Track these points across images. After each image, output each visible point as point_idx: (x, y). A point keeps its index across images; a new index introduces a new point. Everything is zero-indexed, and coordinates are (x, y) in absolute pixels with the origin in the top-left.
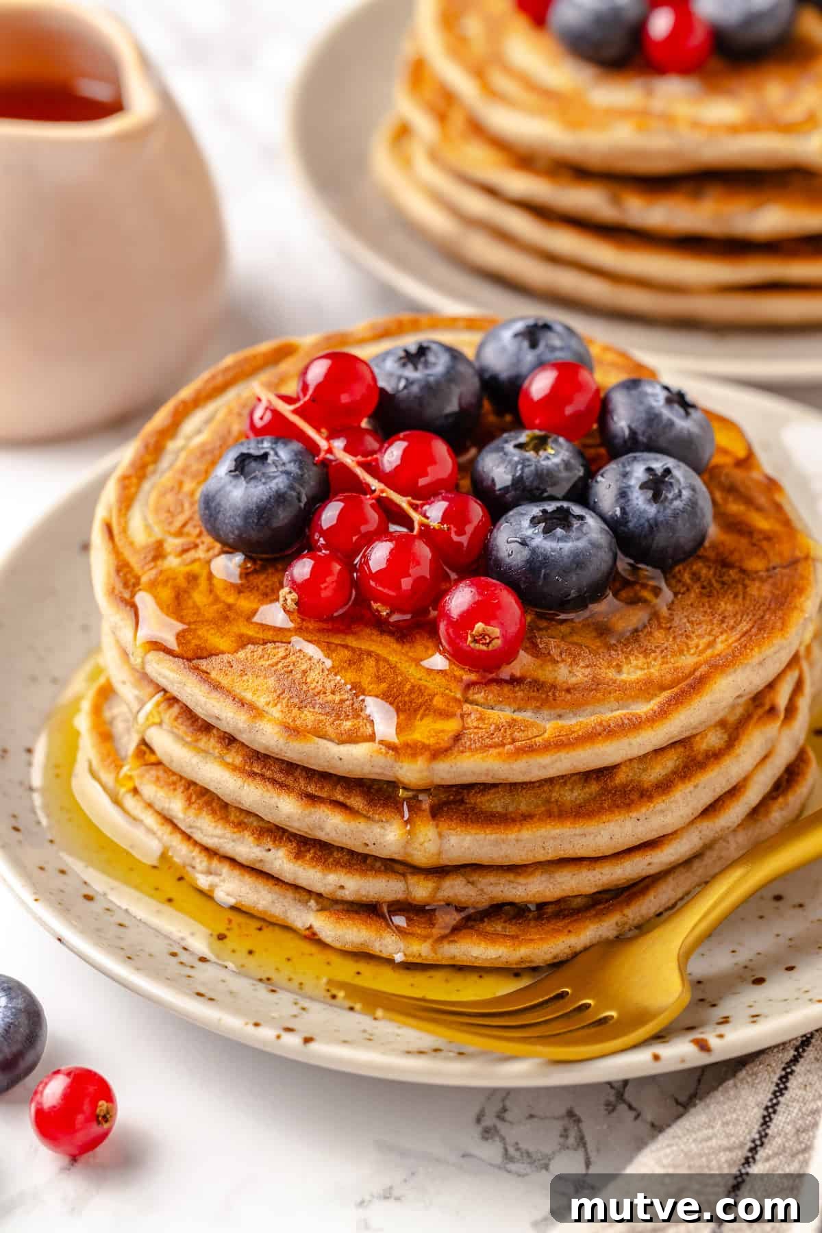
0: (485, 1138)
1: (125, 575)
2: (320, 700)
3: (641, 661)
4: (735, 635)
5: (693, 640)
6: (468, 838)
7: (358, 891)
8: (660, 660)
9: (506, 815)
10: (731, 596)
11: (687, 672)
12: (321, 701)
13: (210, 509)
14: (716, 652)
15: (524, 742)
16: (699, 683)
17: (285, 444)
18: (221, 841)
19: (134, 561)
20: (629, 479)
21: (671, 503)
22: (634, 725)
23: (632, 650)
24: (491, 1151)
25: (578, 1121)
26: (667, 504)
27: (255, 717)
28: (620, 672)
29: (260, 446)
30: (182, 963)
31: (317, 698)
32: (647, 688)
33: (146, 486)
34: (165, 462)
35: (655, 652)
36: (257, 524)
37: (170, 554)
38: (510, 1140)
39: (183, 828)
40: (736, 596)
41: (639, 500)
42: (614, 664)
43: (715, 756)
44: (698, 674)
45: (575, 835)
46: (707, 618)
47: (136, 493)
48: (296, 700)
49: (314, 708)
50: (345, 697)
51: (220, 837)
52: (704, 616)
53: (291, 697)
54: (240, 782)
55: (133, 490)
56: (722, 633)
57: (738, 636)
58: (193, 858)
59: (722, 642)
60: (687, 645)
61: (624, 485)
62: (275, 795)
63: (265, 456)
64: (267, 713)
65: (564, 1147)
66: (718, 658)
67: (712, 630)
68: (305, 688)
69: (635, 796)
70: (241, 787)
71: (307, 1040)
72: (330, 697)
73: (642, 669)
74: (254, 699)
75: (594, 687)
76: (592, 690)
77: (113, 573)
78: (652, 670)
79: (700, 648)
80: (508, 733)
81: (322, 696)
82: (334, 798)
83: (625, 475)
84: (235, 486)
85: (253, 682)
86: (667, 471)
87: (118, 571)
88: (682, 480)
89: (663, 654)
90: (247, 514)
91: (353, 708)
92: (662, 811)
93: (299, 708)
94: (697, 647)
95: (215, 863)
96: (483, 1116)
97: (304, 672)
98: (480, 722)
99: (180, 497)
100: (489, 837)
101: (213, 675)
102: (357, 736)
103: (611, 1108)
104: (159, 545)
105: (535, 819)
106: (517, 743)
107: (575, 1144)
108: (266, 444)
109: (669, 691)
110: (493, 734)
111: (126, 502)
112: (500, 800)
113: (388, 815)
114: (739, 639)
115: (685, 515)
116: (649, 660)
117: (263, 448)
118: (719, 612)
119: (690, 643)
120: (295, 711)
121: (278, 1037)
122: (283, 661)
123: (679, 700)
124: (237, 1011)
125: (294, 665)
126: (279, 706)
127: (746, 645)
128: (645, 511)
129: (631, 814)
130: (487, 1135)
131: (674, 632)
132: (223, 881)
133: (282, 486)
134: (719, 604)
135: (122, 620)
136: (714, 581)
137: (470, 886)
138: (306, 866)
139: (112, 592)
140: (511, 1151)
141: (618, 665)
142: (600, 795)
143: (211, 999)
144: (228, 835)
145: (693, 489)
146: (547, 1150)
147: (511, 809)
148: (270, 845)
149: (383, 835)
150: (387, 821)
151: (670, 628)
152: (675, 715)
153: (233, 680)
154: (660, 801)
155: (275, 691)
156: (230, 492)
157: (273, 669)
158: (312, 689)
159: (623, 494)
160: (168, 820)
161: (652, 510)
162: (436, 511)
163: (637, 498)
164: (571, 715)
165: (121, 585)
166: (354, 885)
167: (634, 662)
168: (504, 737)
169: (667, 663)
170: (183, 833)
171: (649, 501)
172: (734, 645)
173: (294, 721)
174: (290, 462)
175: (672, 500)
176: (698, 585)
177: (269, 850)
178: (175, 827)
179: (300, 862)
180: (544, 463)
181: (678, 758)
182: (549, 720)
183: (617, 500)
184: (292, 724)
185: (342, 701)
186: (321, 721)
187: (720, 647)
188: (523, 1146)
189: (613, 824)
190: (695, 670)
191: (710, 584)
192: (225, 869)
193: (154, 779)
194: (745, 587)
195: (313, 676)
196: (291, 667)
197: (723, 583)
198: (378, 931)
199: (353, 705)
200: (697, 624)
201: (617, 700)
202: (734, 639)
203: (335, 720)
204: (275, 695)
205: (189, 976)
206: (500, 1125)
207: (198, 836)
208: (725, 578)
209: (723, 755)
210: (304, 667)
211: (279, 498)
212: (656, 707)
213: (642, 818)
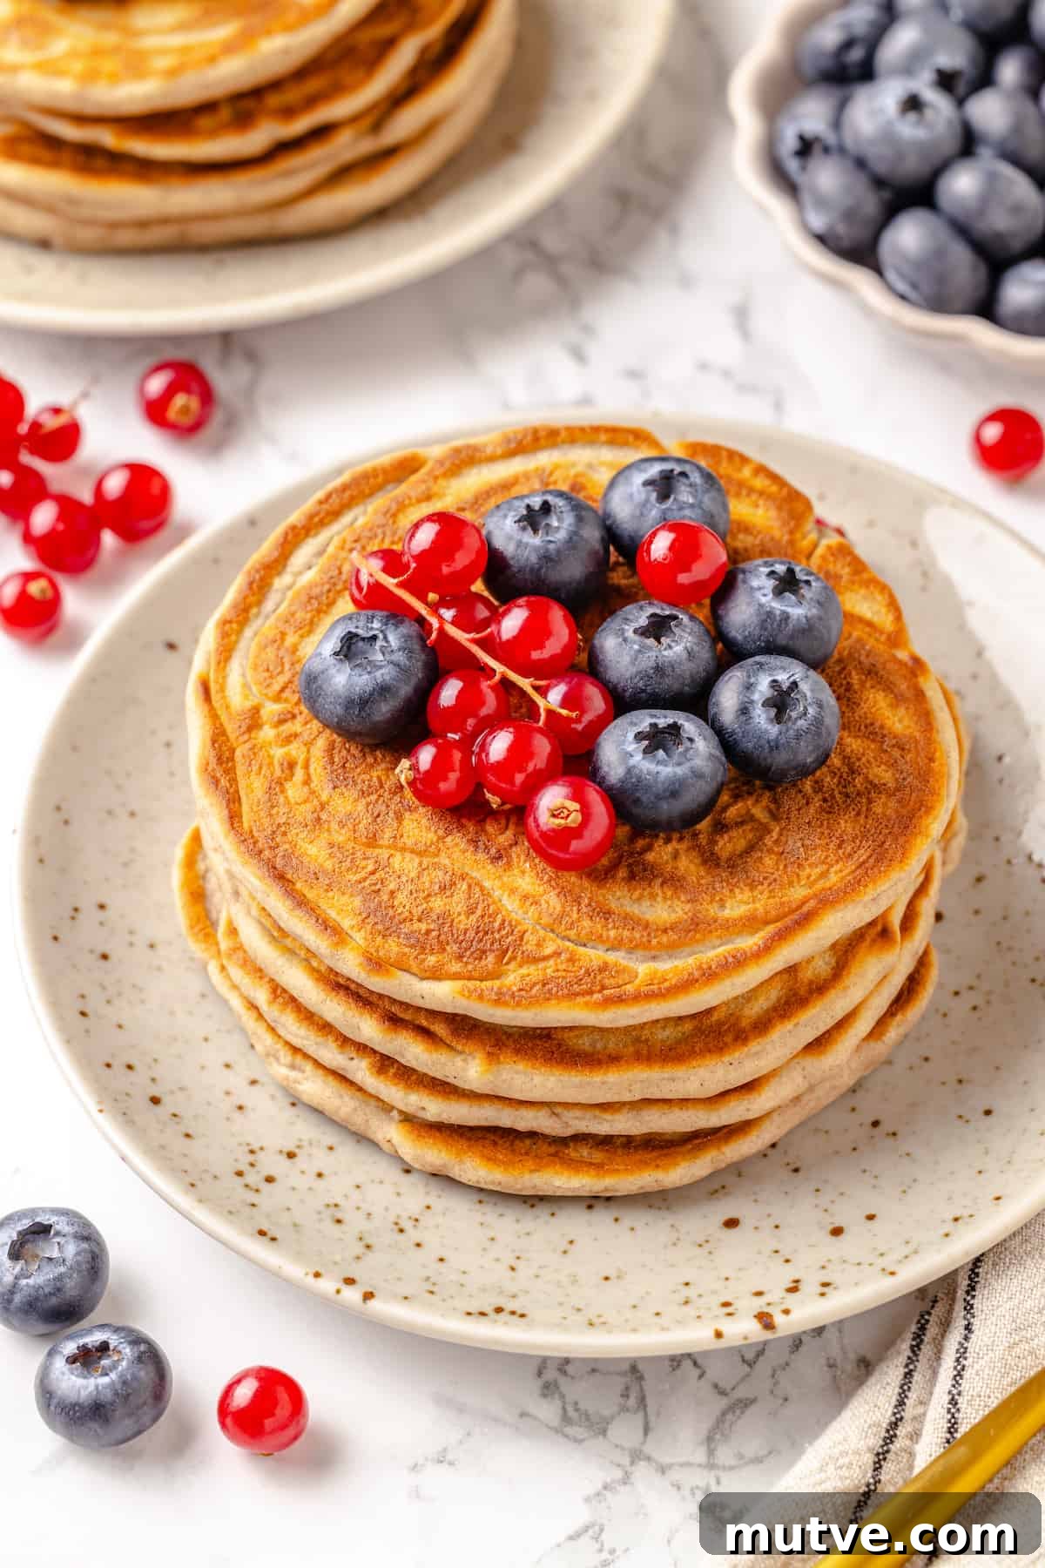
0: (544, 1396)
1: (220, 747)
2: (405, 928)
3: (747, 895)
4: (851, 865)
5: (804, 869)
6: (552, 1079)
7: (439, 1115)
8: (766, 893)
9: (592, 1054)
10: (853, 813)
11: (794, 906)
12: (406, 930)
13: (311, 688)
14: (828, 885)
15: (612, 991)
16: (805, 919)
17: (396, 626)
18: (305, 1042)
19: (231, 729)
20: (753, 693)
21: (794, 723)
22: (738, 962)
23: (738, 881)
24: (548, 1411)
25: (641, 1378)
26: (790, 724)
27: (337, 944)
28: (723, 906)
29: (370, 625)
30: (247, 1186)
31: (402, 926)
32: (751, 923)
33: (248, 632)
34: (269, 605)
35: (762, 884)
36: (357, 716)
37: (266, 723)
38: (570, 1398)
39: (269, 1021)
40: (858, 814)
41: (761, 718)
42: (717, 898)
43: (820, 988)
44: (805, 909)
45: (664, 1079)
46: (823, 842)
47: (236, 642)
48: (380, 927)
49: (399, 938)
50: (432, 927)
51: (303, 1038)
52: (820, 839)
53: (376, 923)
54: (322, 995)
55: (233, 638)
56: (837, 862)
57: (853, 867)
58: (278, 1051)
59: (836, 873)
60: (798, 875)
61: (746, 700)
62: (357, 1015)
63: (374, 638)
64: (351, 937)
65: (624, 1409)
66: (829, 892)
67: (826, 858)
68: (391, 913)
69: (728, 1039)
70: (324, 1001)
71: (368, 1296)
72: (416, 926)
73: (747, 903)
74: (338, 919)
75: (692, 927)
76: (690, 931)
77: (209, 743)
78: (758, 905)
79: (812, 878)
80: (599, 978)
81: (408, 924)
82: (417, 1022)
83: (749, 687)
84: (338, 671)
85: (338, 900)
86: (795, 684)
87: (214, 742)
88: (809, 694)
89: (771, 888)
90: (349, 703)
91: (439, 941)
92: (757, 1053)
93: (384, 936)
94: (809, 877)
95: (299, 1060)
96: (545, 1368)
97: (392, 893)
98: (570, 964)
99: (282, 653)
100: (573, 1079)
101: (299, 886)
102: (441, 974)
103: (675, 1364)
104: (256, 710)
105: (623, 1062)
106: (605, 992)
107: (636, 1406)
108: (376, 625)
109: (772, 926)
110: (581, 980)
111: (225, 653)
112: (588, 1035)
113: (472, 1048)
114: (853, 872)
115: (809, 736)
116: (755, 894)
117: (372, 629)
118: (837, 834)
119: (801, 873)
120: (379, 939)
121: (338, 1292)
122: (372, 877)
123: (781, 936)
124: (299, 1256)
125: (382, 883)
126: (363, 932)
127: (860, 880)
128: (766, 731)
129: (723, 1059)
130: (546, 1392)
131: (786, 859)
132: (306, 1079)
133: (387, 678)
134: (839, 823)
135: (212, 805)
136: (836, 792)
137: (554, 1118)
138: (389, 1083)
139: (205, 768)
140: (570, 1409)
141: (721, 900)
142: (692, 1036)
143: (273, 1239)
144: (312, 1038)
145: (820, 706)
146: (606, 1413)
147: (599, 1046)
148: (354, 1055)
149: (464, 1070)
150: (470, 1054)
151: (783, 853)
152: (777, 951)
153: (318, 895)
154: (754, 1044)
155: (360, 914)
156: (333, 676)
157: (360, 886)
158: (399, 914)
159: (744, 711)
160: (253, 1007)
161: (773, 730)
162: (556, 695)
163: (759, 716)
164: (666, 957)
165: (215, 760)
166: (434, 1108)
167: (739, 897)
168: (593, 983)
169: (774, 897)
170: (269, 1025)
171: (771, 721)
172: (848, 878)
173: (377, 951)
174: (399, 650)
175: (796, 719)
176: (820, 796)
177: (352, 1059)
178: (260, 1016)
179: (382, 1078)
180: (666, 653)
181: (782, 989)
182: (642, 962)
183: (738, 717)
184: (375, 954)
185: (428, 932)
186: (405, 954)
187: (833, 878)
188: (582, 1406)
189: (702, 1069)
190: (803, 903)
191: (833, 797)
192: (309, 1067)
193: (241, 961)
194: (870, 801)
195: (401, 898)
196: (378, 886)
197: (847, 796)
198: (458, 1154)
199: (439, 936)
200: (812, 850)
201: (720, 937)
202: (847, 871)
203: (419, 954)
204: (360, 918)
205: (253, 1205)
206: (562, 1380)
207: (282, 1032)
208: (850, 789)
209: (828, 989)
210: (392, 886)
211: (383, 690)
212: (760, 942)
213: (735, 1063)
